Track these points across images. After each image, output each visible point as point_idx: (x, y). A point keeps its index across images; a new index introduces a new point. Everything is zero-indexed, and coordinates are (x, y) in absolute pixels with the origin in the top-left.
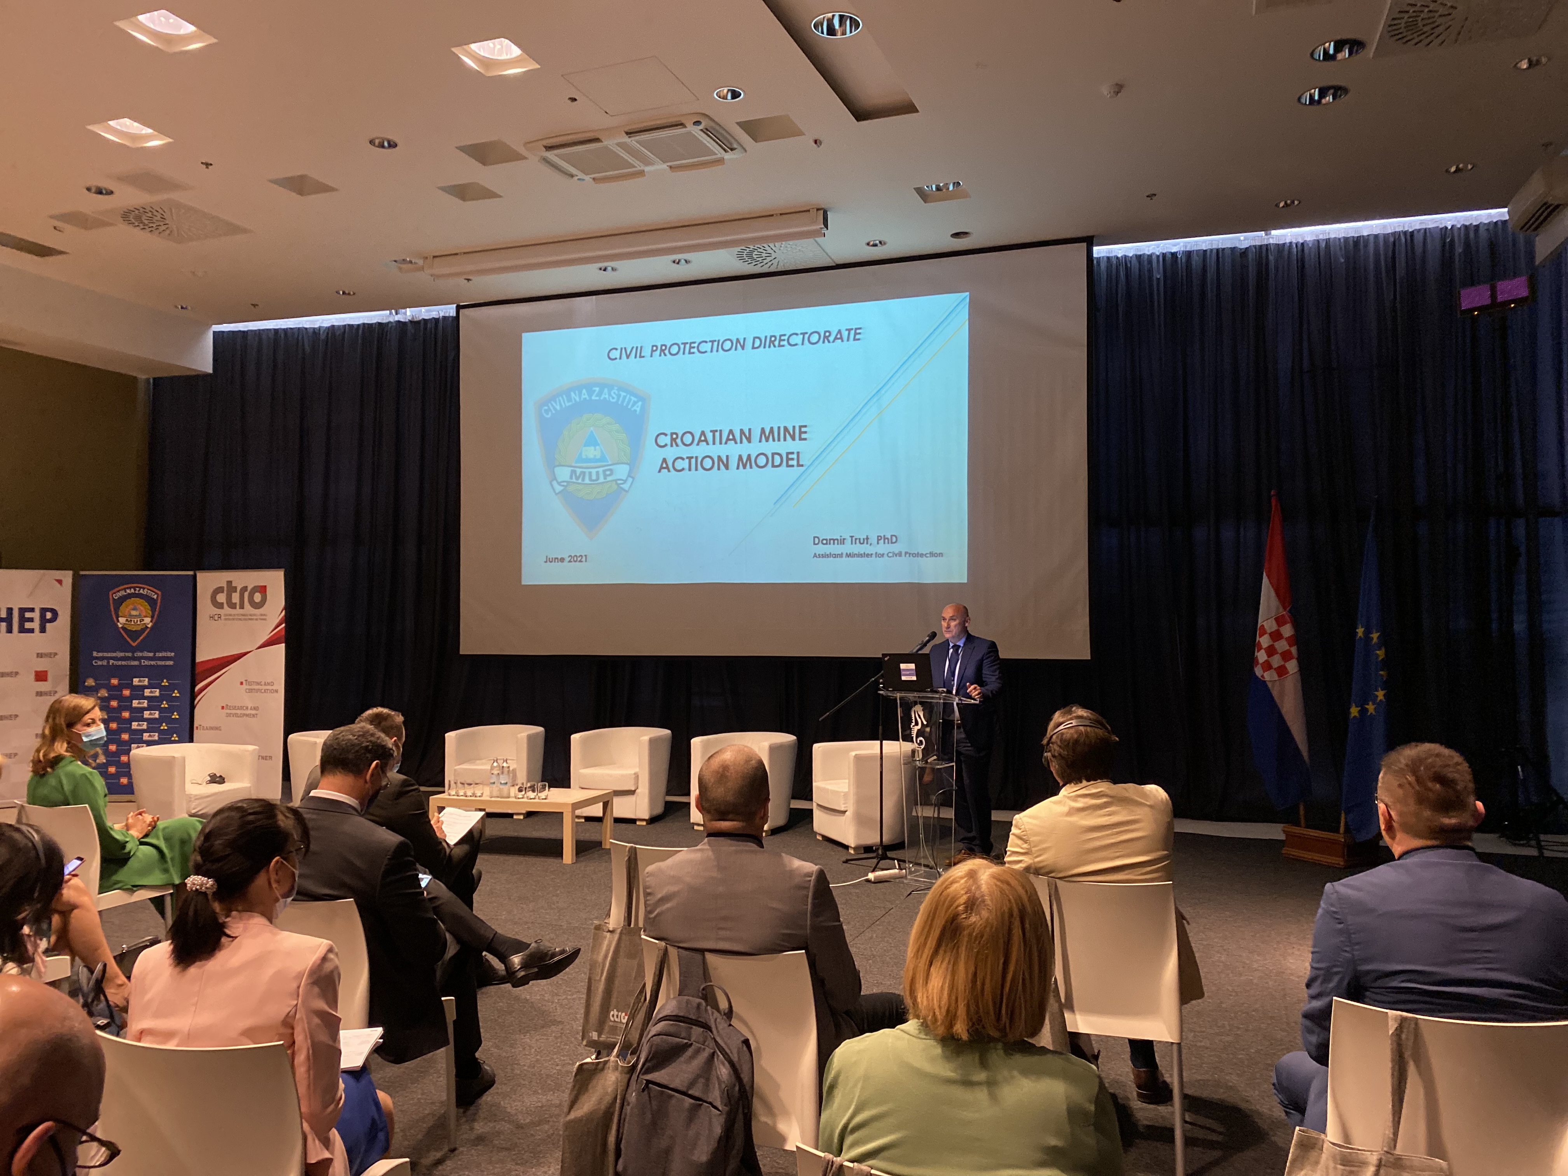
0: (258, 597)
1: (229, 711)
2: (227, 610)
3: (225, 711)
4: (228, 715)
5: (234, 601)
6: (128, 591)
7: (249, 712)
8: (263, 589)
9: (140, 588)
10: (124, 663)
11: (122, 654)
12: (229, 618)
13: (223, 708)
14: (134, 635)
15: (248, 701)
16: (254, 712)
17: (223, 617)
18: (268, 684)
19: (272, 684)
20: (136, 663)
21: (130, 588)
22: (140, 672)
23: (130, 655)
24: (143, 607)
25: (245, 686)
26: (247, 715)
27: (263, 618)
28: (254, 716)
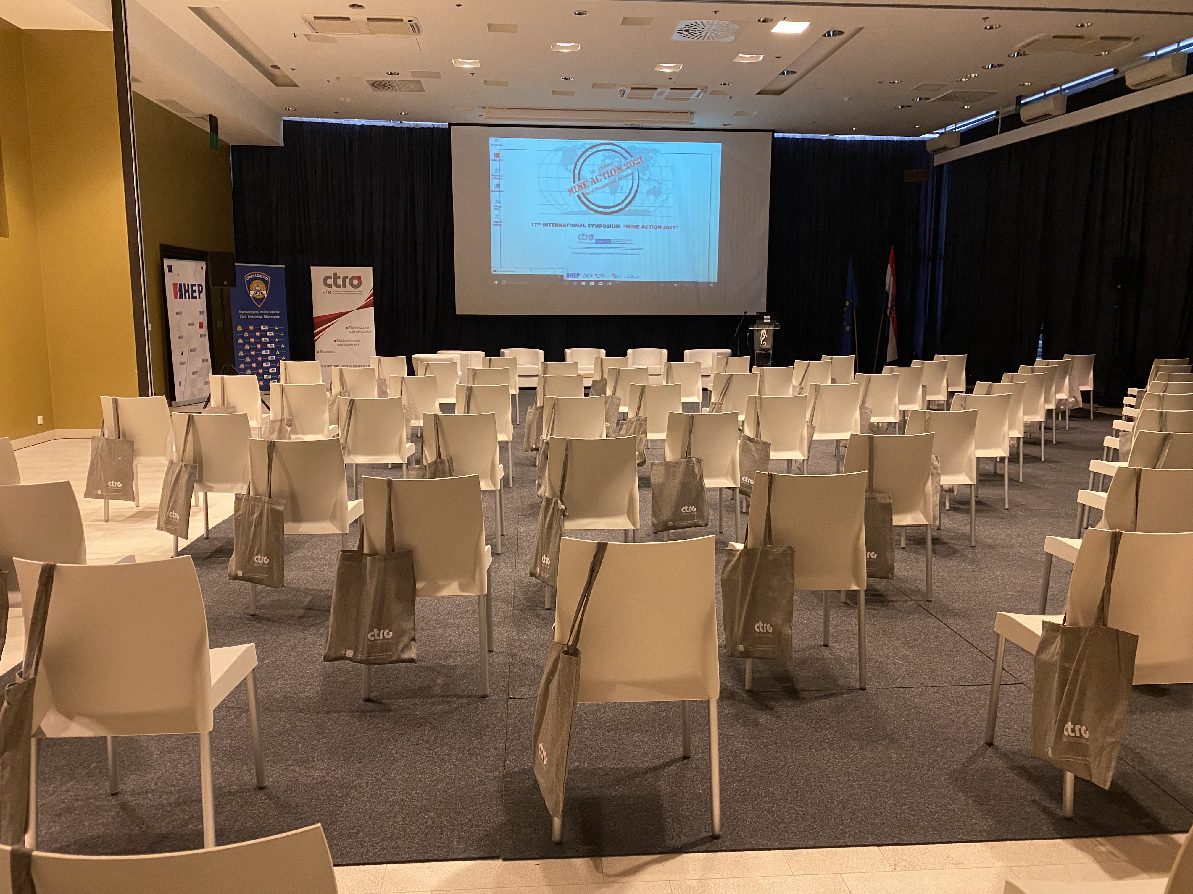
0: (355, 282)
1: (339, 343)
2: (334, 288)
3: (337, 343)
4: (338, 345)
5: (339, 284)
6: (253, 276)
7: (353, 343)
8: (359, 278)
9: (259, 274)
10: (255, 317)
11: (254, 312)
12: (335, 293)
13: (335, 341)
14: (259, 301)
15: (352, 337)
16: (357, 343)
17: (332, 293)
18: (366, 328)
19: (368, 328)
20: (261, 317)
21: (254, 274)
22: (264, 322)
23: (258, 312)
24: (262, 285)
25: (349, 329)
26: (352, 344)
27: (361, 293)
28: (356, 345)
